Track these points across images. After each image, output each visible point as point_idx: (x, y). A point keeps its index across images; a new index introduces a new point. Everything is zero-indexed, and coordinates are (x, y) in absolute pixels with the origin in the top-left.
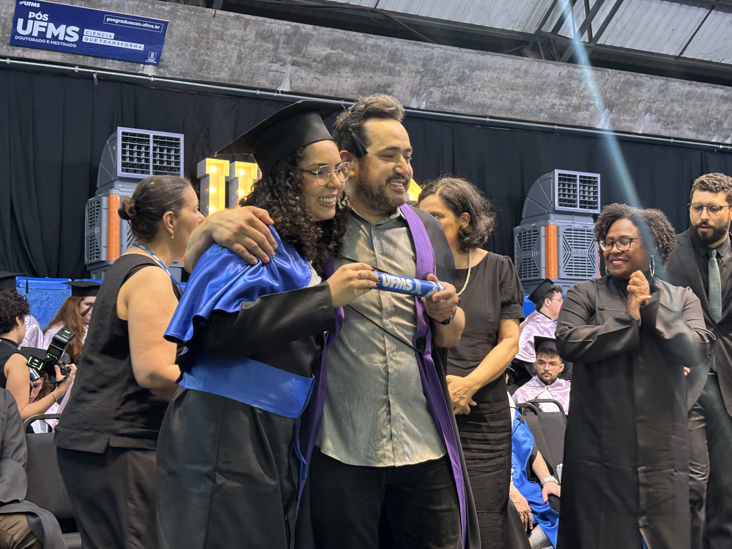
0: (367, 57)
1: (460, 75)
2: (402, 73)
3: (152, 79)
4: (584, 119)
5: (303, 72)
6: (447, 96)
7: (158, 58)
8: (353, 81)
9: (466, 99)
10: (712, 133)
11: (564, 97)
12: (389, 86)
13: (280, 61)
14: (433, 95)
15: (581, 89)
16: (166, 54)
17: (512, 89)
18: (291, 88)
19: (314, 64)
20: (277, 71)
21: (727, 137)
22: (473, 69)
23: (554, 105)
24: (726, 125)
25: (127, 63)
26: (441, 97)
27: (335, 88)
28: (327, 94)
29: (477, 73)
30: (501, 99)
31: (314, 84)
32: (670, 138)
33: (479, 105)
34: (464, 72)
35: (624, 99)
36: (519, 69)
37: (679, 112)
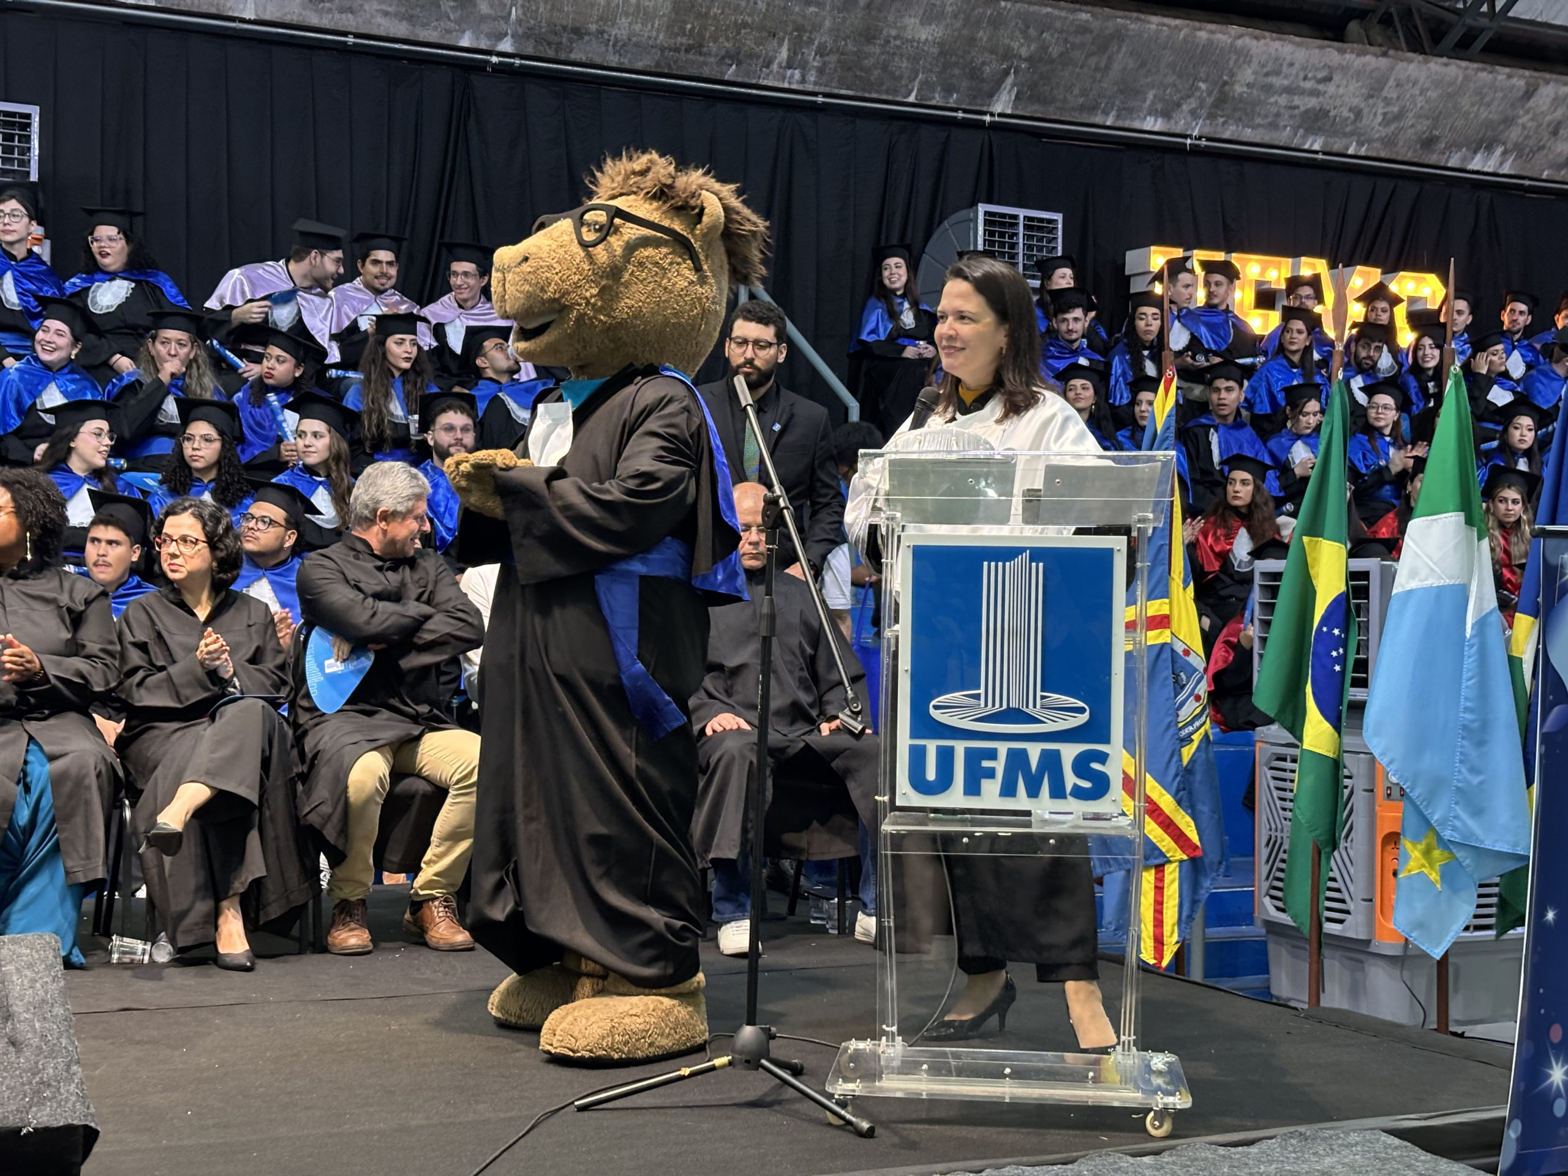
10: (452, 25)
32: (345, 34)
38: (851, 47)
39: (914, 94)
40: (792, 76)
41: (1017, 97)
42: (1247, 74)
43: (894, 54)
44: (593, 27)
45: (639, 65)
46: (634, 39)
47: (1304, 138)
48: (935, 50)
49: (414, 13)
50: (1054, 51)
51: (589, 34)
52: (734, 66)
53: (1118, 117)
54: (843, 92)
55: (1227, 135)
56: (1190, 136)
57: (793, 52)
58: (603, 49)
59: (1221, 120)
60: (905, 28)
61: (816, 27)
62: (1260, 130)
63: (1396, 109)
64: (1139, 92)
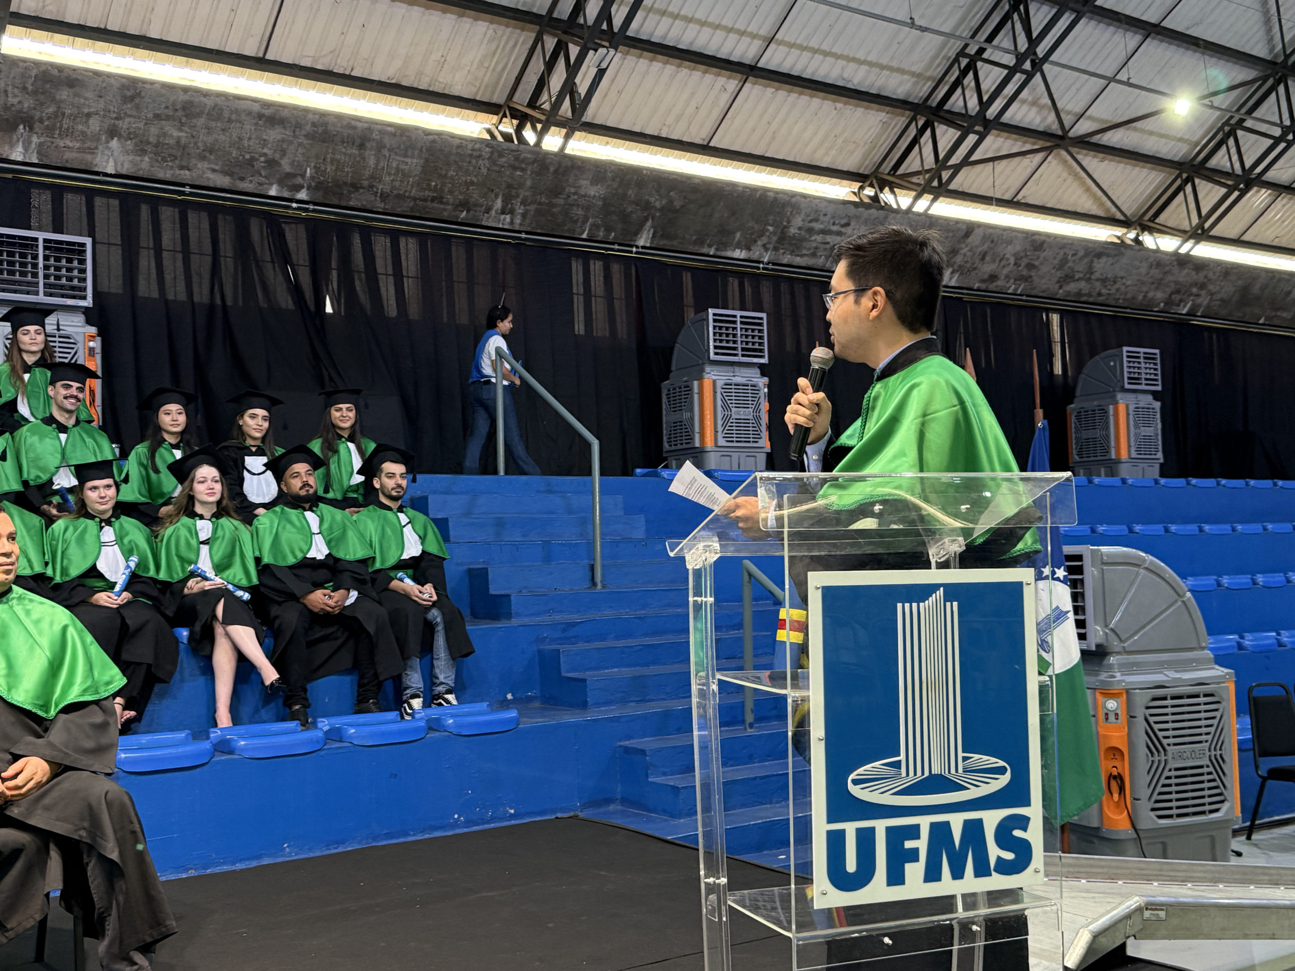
38: (545, 201)
39: (586, 232)
40: (504, 219)
41: (654, 235)
42: (798, 221)
43: (573, 205)
44: (366, 183)
46: (395, 192)
48: (600, 203)
49: (235, 170)
50: (678, 204)
51: (363, 188)
52: (465, 213)
53: (717, 249)
54: (539, 231)
55: (785, 261)
56: (763, 262)
57: (506, 201)
58: (373, 198)
59: (782, 251)
60: (580, 187)
61: (521, 185)
62: (806, 258)
64: (731, 233)
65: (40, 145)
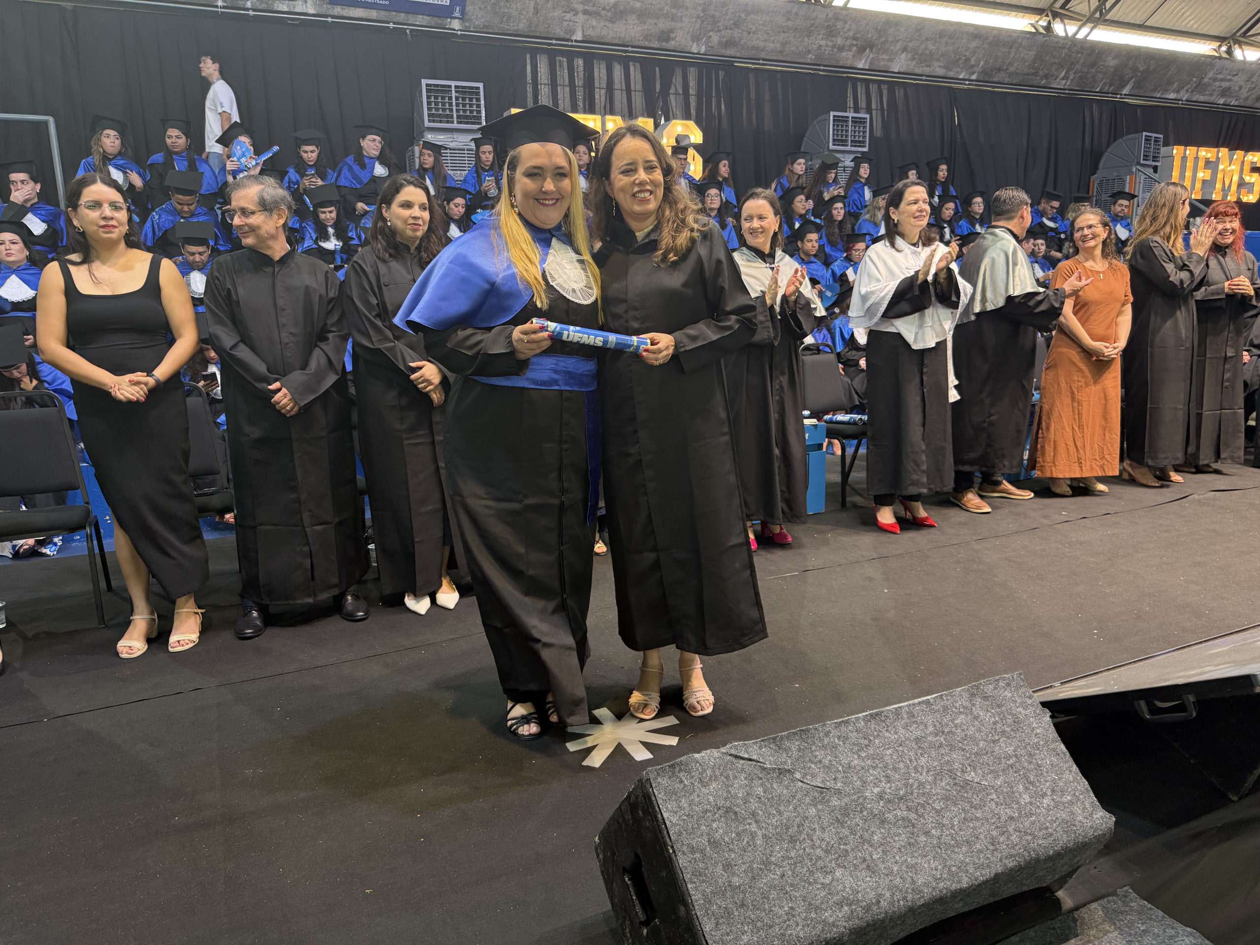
0: (652, 4)
1: (736, 18)
2: (684, 19)
3: (459, 33)
4: (847, 59)
5: (594, 20)
6: (724, 40)
7: (463, 12)
8: (640, 28)
9: (742, 42)
10: (959, 70)
11: (830, 39)
12: (671, 31)
13: (573, 11)
14: (711, 39)
15: (845, 30)
16: (469, 8)
17: (783, 32)
18: (584, 36)
19: (603, 13)
20: (570, 21)
21: (973, 73)
22: (748, 13)
23: (820, 46)
24: (973, 62)
25: (435, 19)
26: (719, 41)
27: (623, 36)
28: (617, 41)
29: (752, 16)
30: (773, 42)
31: (604, 33)
32: (922, 75)
33: (753, 48)
34: (740, 16)
35: (884, 39)
36: (790, 12)
37: (932, 50)
38: (1086, 70)
39: (1099, 88)
40: (1062, 83)
41: (1132, 88)
42: (1210, 75)
43: (1098, 72)
44: (1005, 67)
45: (1014, 82)
46: (1018, 71)
47: (1219, 99)
48: (1113, 70)
49: (949, 66)
50: (1152, 68)
51: (1003, 70)
52: (1045, 81)
53: (1162, 94)
54: (1077, 88)
55: (1194, 99)
56: (1182, 101)
57: (1066, 73)
58: (1005, 76)
59: (1195, 93)
60: (1106, 61)
61: (1078, 62)
62: (1206, 97)
63: (1253, 86)
64: (1174, 83)
65: (872, 59)
